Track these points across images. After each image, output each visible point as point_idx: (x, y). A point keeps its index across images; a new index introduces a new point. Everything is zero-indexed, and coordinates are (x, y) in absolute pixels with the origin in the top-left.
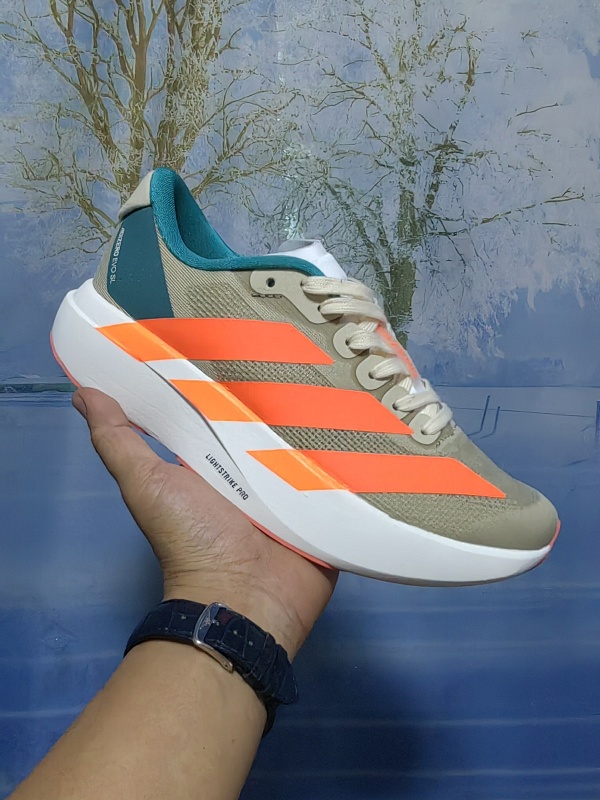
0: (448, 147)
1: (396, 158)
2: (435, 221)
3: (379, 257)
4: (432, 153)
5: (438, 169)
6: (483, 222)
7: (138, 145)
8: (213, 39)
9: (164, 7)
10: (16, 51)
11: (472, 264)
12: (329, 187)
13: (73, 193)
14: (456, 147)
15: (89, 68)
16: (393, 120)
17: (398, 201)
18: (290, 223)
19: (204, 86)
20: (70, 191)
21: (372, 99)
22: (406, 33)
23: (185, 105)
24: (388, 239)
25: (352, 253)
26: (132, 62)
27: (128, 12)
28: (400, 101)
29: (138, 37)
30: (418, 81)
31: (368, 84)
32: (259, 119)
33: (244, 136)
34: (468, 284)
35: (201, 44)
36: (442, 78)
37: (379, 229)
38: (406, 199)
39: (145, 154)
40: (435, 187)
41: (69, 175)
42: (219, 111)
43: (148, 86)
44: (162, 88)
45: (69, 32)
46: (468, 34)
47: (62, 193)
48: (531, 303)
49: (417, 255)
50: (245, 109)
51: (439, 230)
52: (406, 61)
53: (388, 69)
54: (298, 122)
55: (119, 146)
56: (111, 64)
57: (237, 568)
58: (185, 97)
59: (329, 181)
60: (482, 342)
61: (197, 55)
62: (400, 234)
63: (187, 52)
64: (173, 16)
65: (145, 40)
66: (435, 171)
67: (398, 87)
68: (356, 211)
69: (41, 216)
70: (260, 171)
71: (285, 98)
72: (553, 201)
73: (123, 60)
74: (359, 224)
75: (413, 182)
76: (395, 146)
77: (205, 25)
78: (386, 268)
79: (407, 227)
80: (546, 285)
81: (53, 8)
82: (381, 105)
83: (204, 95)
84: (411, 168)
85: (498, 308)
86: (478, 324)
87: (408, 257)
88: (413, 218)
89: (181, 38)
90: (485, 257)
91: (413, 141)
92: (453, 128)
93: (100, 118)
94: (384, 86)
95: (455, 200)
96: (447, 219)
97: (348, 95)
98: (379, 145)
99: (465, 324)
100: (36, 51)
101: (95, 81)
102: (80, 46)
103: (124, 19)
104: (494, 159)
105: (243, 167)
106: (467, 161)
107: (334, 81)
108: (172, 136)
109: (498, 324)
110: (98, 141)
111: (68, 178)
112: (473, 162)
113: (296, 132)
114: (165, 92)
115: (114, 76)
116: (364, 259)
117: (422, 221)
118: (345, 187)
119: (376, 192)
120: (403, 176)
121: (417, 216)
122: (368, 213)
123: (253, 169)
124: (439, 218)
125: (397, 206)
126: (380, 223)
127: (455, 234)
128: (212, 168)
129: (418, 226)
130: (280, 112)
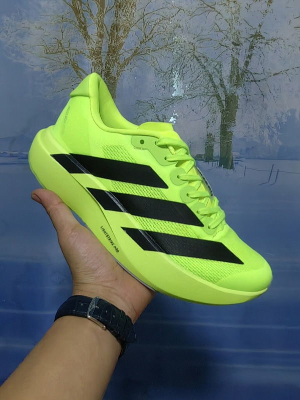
0: (257, 36)
1: (230, 42)
2: (249, 74)
3: (220, 93)
4: (249, 39)
5: (252, 47)
6: (274, 75)
7: (101, 36)
11: (268, 96)
12: (196, 57)
13: (69, 60)
14: (261, 36)
16: (229, 22)
17: (231, 64)
18: (175, 76)
19: (134, 6)
20: (67, 59)
21: (219, 11)
23: (125, 16)
24: (225, 84)
25: (206, 91)
28: (233, 12)
31: (217, 3)
32: (161, 22)
33: (153, 32)
34: (265, 107)
37: (220, 79)
38: (235, 63)
39: (104, 40)
40: (249, 57)
41: (67, 51)
42: (141, 18)
43: (106, 6)
44: (113, 7)
47: (63, 60)
48: (297, 116)
49: (239, 92)
50: (154, 18)
51: (251, 79)
54: (181, 23)
55: (92, 37)
57: (106, 284)
58: (124, 11)
59: (195, 54)
60: (271, 137)
62: (231, 81)
66: (250, 49)
67: (232, 5)
68: (209, 70)
69: (53, 72)
70: (161, 49)
71: (175, 11)
74: (210, 76)
75: (238, 54)
76: (230, 36)
78: (223, 98)
79: (235, 78)
82: (224, 15)
83: (133, 11)
84: (238, 47)
85: (280, 119)
87: (235, 93)
88: (238, 73)
90: (274, 93)
91: (239, 33)
92: (260, 26)
93: (82, 23)
94: (226, 5)
95: (260, 63)
96: (256, 74)
97: (206, 9)
98: (222, 35)
99: (262, 127)
101: (81, 4)
104: (281, 42)
105: (152, 47)
106: (267, 43)
107: (199, 2)
108: (117, 31)
109: (280, 128)
110: (81, 34)
111: (66, 53)
112: (270, 44)
113: (180, 29)
114: (114, 9)
116: (212, 94)
117: (243, 75)
118: (204, 57)
119: (219, 59)
120: (234, 51)
121: (240, 72)
122: (215, 71)
123: (157, 48)
124: (251, 73)
125: (230, 67)
126: (221, 75)
127: (259, 81)
128: (137, 47)
129: (241, 77)
130: (172, 19)
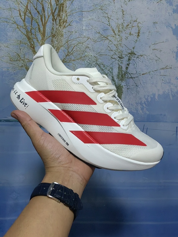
0: (132, 53)
1: (117, 56)
2: (128, 74)
4: (128, 55)
5: (129, 60)
6: (142, 74)
8: (65, 23)
9: (51, 14)
10: (9, 26)
11: (139, 86)
13: (24, 65)
14: (135, 53)
15: (29, 30)
16: (116, 46)
17: (118, 68)
19: (62, 36)
20: (23, 65)
21: (110, 40)
22: (120, 22)
23: (57, 41)
24: (115, 79)
26: (42, 29)
27: (41, 15)
28: (118, 40)
29: (44, 22)
30: (123, 35)
31: (109, 36)
32: (78, 45)
33: (73, 50)
34: (138, 92)
35: (62, 24)
36: (130, 34)
37: (112, 76)
38: (120, 68)
40: (128, 65)
41: (23, 60)
42: (66, 43)
43: (46, 36)
44: (50, 36)
45: (24, 21)
46: (138, 22)
47: (20, 65)
48: (156, 98)
49: (123, 84)
50: (74, 42)
51: (129, 77)
52: (120, 30)
53: (115, 32)
54: (89, 46)
56: (36, 29)
57: (66, 166)
58: (57, 39)
59: (97, 63)
60: (142, 109)
61: (61, 27)
62: (118, 78)
63: (58, 27)
64: (54, 17)
65: (46, 23)
67: (117, 37)
68: (105, 71)
69: (14, 71)
70: (78, 59)
71: (85, 39)
72: (163, 69)
73: (39, 29)
75: (122, 63)
76: (117, 53)
77: (63, 19)
79: (120, 76)
80: (161, 93)
81: (20, 14)
82: (113, 42)
83: (62, 38)
84: (121, 59)
85: (147, 99)
86: (141, 104)
87: (121, 84)
88: (122, 73)
89: (56, 22)
90: (143, 85)
91: (122, 52)
92: (133, 48)
93: (32, 45)
94: (114, 36)
95: (134, 68)
96: (132, 74)
97: (103, 39)
98: (112, 53)
99: (137, 103)
100: (15, 26)
101: (31, 34)
102: (27, 25)
103: (40, 17)
104: (145, 57)
105: (73, 58)
107: (100, 35)
110: (31, 51)
111: (22, 61)
112: (139, 58)
113: (88, 49)
114: (51, 38)
115: (36, 33)
117: (125, 74)
118: (102, 64)
119: (111, 66)
120: (119, 62)
121: (123, 73)
122: (109, 72)
123: (76, 59)
124: (130, 74)
125: (118, 70)
126: (113, 74)
127: (134, 78)
128: (64, 58)
129: (124, 76)
130: (84, 43)
